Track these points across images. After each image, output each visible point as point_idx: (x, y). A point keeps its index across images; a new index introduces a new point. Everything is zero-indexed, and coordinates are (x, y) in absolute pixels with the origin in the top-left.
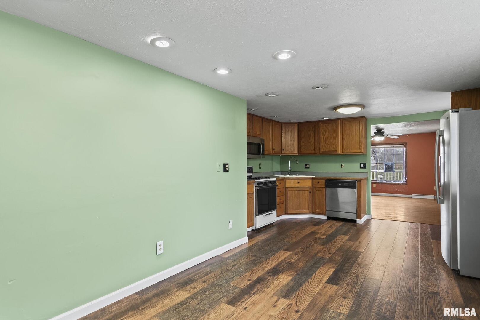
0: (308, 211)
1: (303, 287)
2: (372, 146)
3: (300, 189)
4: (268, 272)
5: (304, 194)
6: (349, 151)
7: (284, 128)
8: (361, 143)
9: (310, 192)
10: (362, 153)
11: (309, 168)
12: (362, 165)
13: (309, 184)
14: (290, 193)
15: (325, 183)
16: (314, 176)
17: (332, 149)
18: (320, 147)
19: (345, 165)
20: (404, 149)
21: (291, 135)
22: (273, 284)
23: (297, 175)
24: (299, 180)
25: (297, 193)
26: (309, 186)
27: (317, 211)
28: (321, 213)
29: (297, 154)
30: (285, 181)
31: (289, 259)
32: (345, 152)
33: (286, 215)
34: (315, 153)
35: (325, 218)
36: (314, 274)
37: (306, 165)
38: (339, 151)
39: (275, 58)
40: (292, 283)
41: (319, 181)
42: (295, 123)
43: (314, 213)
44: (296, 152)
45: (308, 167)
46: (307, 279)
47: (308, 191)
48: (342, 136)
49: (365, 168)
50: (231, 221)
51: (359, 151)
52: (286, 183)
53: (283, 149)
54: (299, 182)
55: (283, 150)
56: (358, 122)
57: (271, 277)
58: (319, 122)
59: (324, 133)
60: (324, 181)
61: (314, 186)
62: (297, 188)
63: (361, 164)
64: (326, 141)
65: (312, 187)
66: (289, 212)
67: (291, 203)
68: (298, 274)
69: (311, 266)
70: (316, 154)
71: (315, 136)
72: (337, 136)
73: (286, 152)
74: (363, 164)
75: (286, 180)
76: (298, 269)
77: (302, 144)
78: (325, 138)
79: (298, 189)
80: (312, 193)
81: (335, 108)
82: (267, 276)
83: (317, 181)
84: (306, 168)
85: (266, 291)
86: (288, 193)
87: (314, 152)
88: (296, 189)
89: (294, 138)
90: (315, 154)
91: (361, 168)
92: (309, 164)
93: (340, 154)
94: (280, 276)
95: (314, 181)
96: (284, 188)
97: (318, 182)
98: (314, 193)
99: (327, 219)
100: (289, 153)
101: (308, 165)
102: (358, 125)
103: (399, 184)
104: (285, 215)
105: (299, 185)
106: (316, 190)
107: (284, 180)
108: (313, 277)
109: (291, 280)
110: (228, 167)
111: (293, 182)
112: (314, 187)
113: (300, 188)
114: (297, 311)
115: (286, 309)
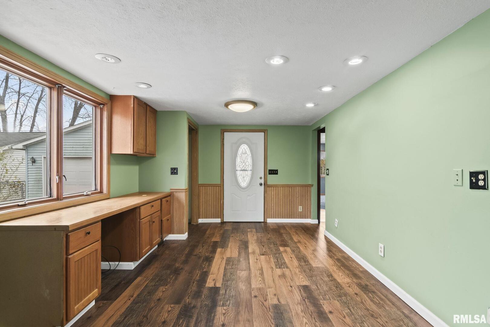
114: (255, 297)
115: (265, 295)
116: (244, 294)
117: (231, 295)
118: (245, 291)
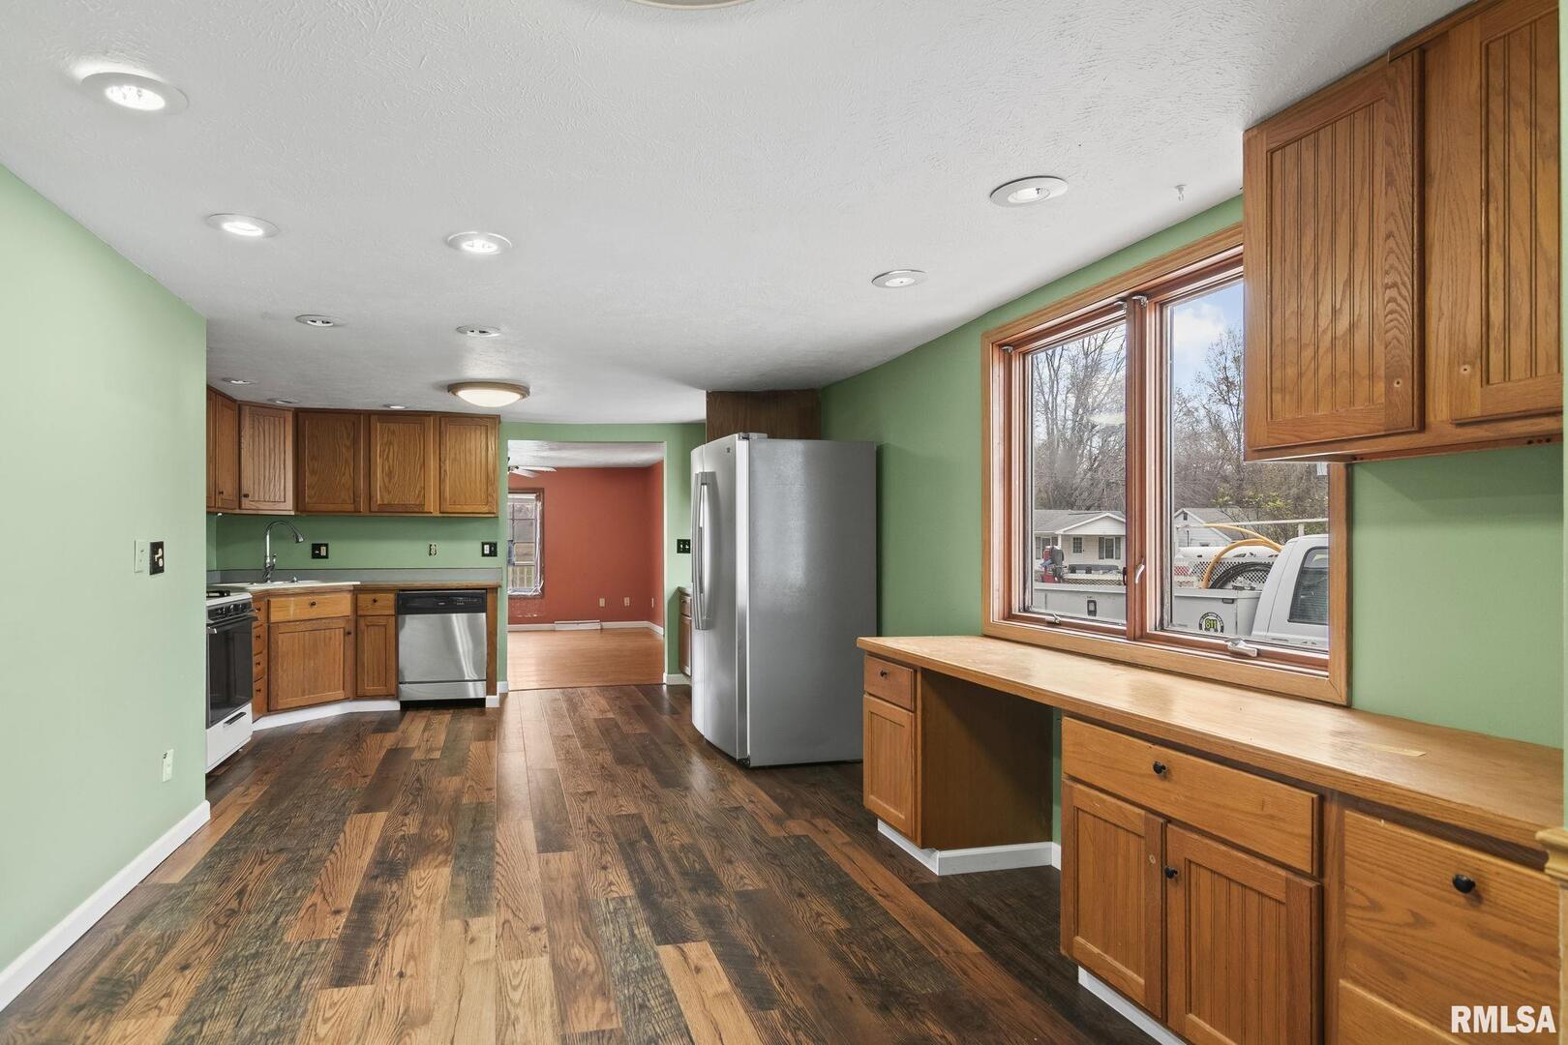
0: (340, 694)
1: (498, 879)
2: (510, 496)
3: (316, 625)
4: (371, 877)
5: (330, 638)
6: (458, 508)
7: (247, 419)
8: (490, 488)
9: (349, 633)
10: (493, 515)
11: (326, 557)
12: (487, 547)
13: (344, 606)
14: (283, 642)
15: (397, 600)
16: (359, 583)
17: (411, 500)
18: (373, 493)
19: (441, 547)
20: (536, 505)
21: (272, 446)
22: (416, 898)
23: (293, 581)
24: (311, 598)
25: (307, 638)
26: (345, 614)
27: (370, 689)
28: (384, 692)
29: (293, 513)
30: (269, 601)
31: (396, 830)
32: (449, 510)
33: (270, 715)
34: (355, 512)
35: (393, 706)
36: (498, 845)
37: (316, 547)
38: (432, 507)
39: (453, 244)
40: (462, 880)
41: (378, 596)
42: (288, 409)
43: (358, 697)
44: (287, 507)
45: (323, 553)
46: (491, 859)
47: (342, 630)
48: (438, 466)
49: (495, 555)
50: (170, 752)
51: (485, 509)
52: (272, 609)
53: (244, 492)
54: (313, 604)
55: (246, 496)
56: (483, 428)
57: (391, 885)
58: (368, 415)
59: (384, 450)
60: (392, 596)
61: (360, 613)
62: (308, 623)
63: (483, 544)
64: (390, 475)
65: (352, 618)
66: (282, 703)
67: (287, 674)
68: (457, 857)
69: (472, 830)
70: (358, 514)
71: (355, 457)
72: (424, 464)
73: (254, 505)
74: (490, 544)
75: (272, 600)
76: (445, 845)
77: (309, 479)
78: (389, 468)
79: (309, 626)
80: (352, 635)
81: (453, 388)
82: (377, 886)
83: (371, 596)
84: (316, 556)
85: (413, 918)
86: (280, 643)
87: (352, 506)
88: (302, 627)
89: (282, 458)
90: (354, 514)
91: (484, 555)
92: (326, 545)
93: (434, 515)
94: (414, 875)
95: (361, 596)
96: (266, 625)
97: (375, 601)
98: (360, 635)
99: (399, 709)
100: (266, 509)
101: (323, 549)
102: (483, 436)
103: (525, 598)
104: (266, 716)
105: (314, 613)
106: (368, 626)
107: (266, 600)
108: (499, 850)
109: (455, 874)
110: (162, 557)
111: (296, 605)
112: (361, 616)
113: (318, 621)
114: (535, 929)
115: (506, 935)
116: (571, 931)
117: (611, 926)
118: (571, 941)
